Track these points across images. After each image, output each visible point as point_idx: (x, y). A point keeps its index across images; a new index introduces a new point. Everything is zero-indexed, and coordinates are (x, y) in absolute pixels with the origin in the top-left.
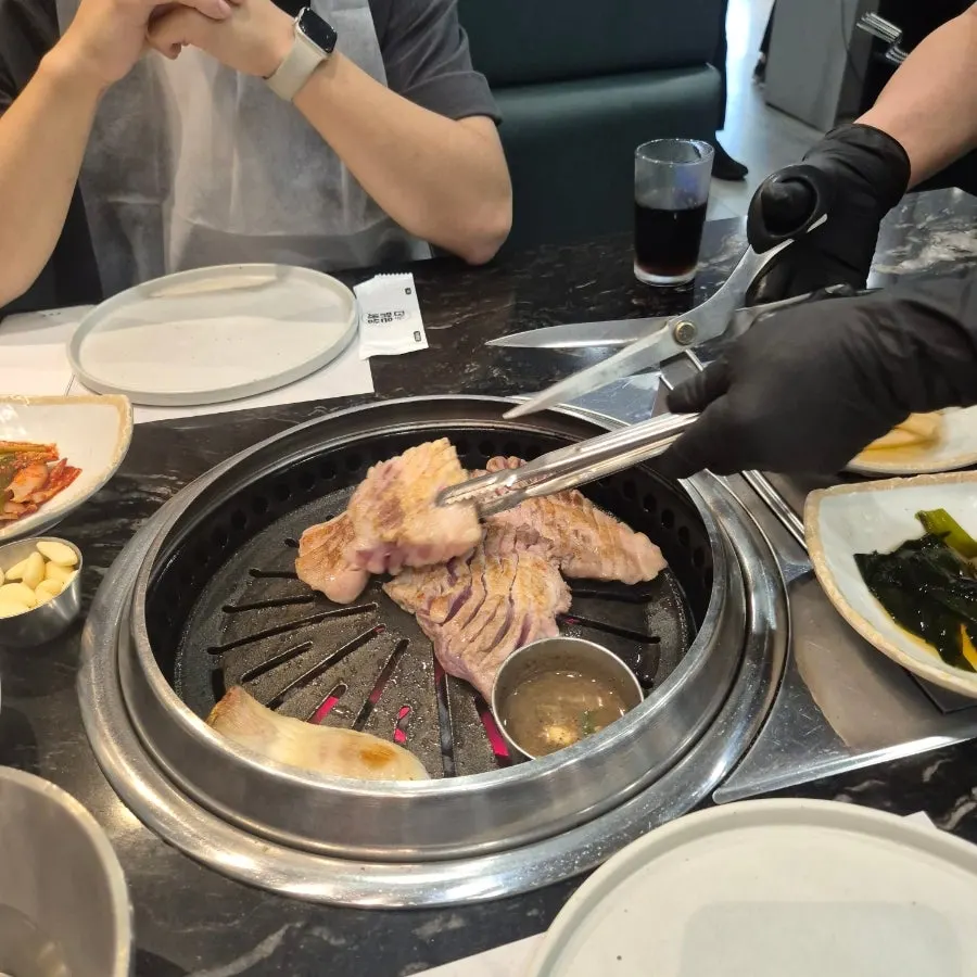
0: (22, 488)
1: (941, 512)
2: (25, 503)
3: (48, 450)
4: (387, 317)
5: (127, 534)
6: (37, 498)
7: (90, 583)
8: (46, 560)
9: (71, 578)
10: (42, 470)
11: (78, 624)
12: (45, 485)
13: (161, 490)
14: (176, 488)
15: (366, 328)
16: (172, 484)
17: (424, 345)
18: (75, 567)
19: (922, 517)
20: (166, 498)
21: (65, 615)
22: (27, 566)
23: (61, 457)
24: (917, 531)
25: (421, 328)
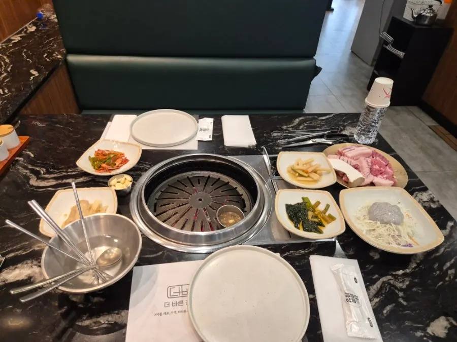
0: (118, 163)
1: (307, 198)
2: (118, 166)
3: (123, 154)
4: (204, 130)
5: (140, 175)
6: (120, 165)
7: (133, 185)
8: (126, 179)
9: (130, 184)
10: (121, 160)
11: (130, 193)
12: (121, 163)
13: (148, 166)
14: (151, 166)
15: (199, 132)
16: (150, 165)
17: (211, 139)
18: (131, 181)
19: (303, 198)
20: (149, 168)
21: (128, 191)
22: (122, 180)
23: (125, 156)
24: (301, 201)
25: (211, 135)
